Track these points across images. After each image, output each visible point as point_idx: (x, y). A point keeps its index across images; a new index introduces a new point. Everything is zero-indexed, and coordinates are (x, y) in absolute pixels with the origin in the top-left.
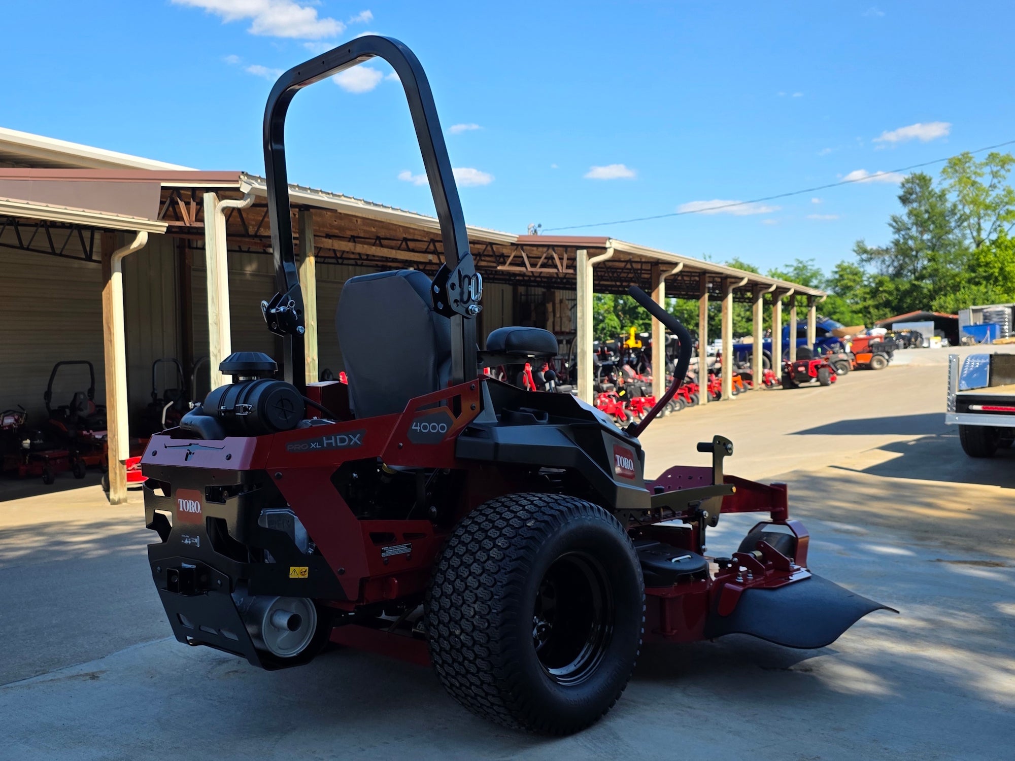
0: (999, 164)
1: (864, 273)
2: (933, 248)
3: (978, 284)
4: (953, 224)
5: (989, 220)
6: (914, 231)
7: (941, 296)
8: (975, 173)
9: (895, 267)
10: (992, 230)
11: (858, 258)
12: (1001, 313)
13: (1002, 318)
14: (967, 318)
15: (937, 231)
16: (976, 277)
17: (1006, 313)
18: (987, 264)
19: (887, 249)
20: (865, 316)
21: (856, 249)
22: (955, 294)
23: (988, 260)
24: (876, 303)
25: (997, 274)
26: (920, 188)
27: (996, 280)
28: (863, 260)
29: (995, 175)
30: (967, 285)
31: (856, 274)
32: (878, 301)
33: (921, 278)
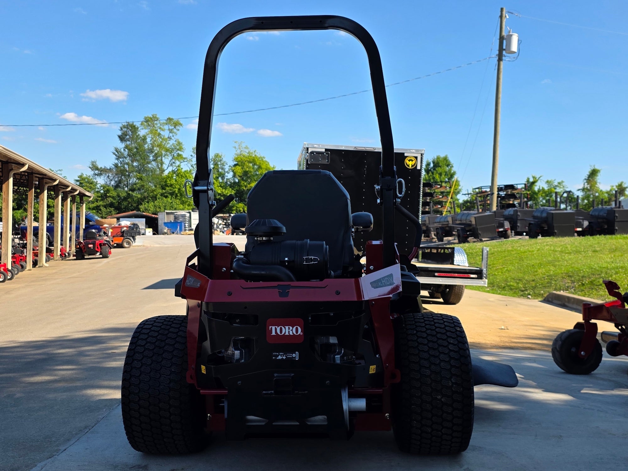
0: (173, 125)
1: (96, 184)
2: (139, 172)
3: (166, 197)
4: (151, 158)
5: (167, 158)
6: (128, 160)
7: (146, 203)
8: (160, 128)
9: (116, 182)
10: (170, 165)
11: (93, 172)
12: (184, 216)
13: (185, 219)
14: (163, 218)
15: (142, 161)
16: (166, 193)
17: (187, 216)
18: (171, 185)
19: (110, 169)
20: (98, 212)
21: (91, 166)
22: (154, 202)
23: (172, 183)
24: (105, 204)
25: (177, 192)
26: (132, 133)
27: (176, 196)
28: (95, 174)
29: (171, 131)
30: (160, 197)
31: (92, 183)
32: (105, 202)
33: (133, 190)
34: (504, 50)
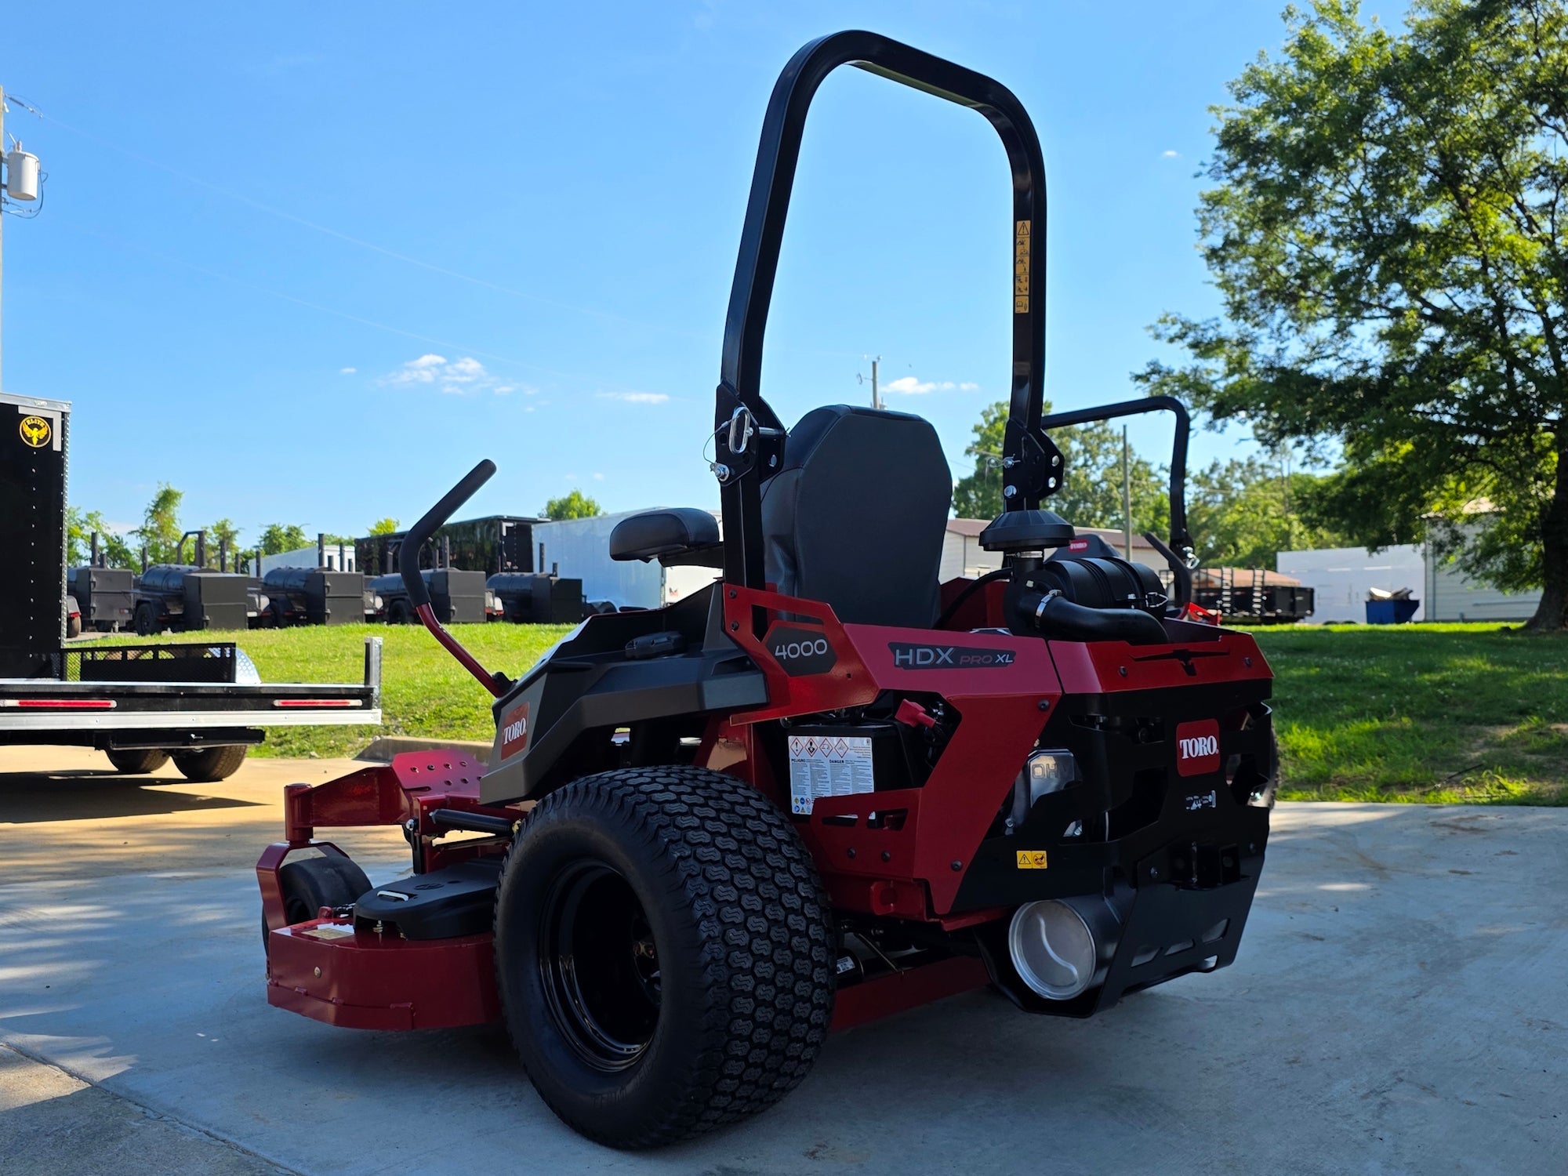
34: (5, 186)
